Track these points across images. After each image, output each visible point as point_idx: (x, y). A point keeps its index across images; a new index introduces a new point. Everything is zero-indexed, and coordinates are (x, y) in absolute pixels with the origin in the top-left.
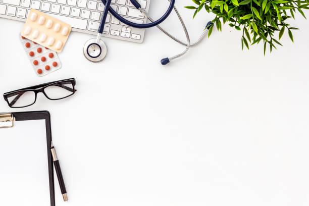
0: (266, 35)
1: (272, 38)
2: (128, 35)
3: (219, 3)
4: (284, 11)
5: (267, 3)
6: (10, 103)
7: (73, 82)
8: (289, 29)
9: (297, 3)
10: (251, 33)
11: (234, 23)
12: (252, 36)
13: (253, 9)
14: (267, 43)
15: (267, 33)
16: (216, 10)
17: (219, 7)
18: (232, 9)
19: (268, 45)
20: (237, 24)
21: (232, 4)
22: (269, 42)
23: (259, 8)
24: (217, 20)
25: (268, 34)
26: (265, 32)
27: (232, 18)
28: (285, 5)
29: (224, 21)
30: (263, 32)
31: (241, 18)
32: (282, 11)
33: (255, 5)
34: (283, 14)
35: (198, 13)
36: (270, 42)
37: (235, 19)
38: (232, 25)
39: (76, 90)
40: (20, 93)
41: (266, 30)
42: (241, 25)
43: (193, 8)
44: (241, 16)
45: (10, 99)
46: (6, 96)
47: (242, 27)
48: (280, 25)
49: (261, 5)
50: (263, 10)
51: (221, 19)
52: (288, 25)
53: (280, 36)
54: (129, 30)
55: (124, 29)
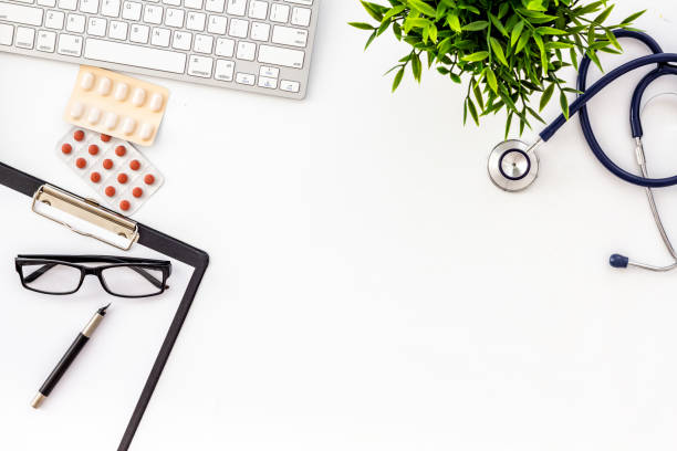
0: (514, 98)
1: (525, 107)
2: (273, 84)
3: (422, 22)
4: (558, 52)
5: (523, 31)
6: (25, 276)
8: (562, 90)
9: (586, 37)
10: (485, 90)
11: (448, 67)
12: (486, 97)
13: (492, 42)
14: (514, 115)
15: (516, 94)
16: (415, 35)
17: (421, 30)
18: (447, 39)
19: (516, 119)
20: (456, 71)
21: (448, 27)
22: (519, 115)
23: (504, 41)
24: (414, 58)
25: (520, 97)
26: (514, 91)
27: (448, 55)
28: (561, 40)
29: (430, 61)
30: (510, 91)
31: (466, 58)
32: (553, 51)
33: (496, 34)
34: (555, 59)
35: (376, 39)
36: (522, 115)
37: (452, 58)
38: (443, 71)
41: (516, 88)
42: (465, 72)
43: (368, 27)
44: (467, 52)
45: (28, 270)
47: (466, 76)
48: (547, 79)
49: (510, 34)
50: (512, 44)
51: (424, 57)
52: (561, 81)
53: (543, 103)
54: (275, 72)
55: (264, 70)
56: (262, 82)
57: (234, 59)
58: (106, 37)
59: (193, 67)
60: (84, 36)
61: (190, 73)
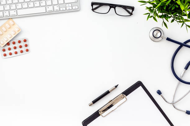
2: (71, 8)
6: (94, 8)
7: (133, 9)
39: (132, 14)
40: (101, 5)
45: (95, 6)
46: (93, 4)
54: (70, 5)
55: (67, 5)
56: (68, 8)
57: (58, 4)
58: (22, 8)
59: (48, 10)
60: (16, 9)
61: (47, 11)
